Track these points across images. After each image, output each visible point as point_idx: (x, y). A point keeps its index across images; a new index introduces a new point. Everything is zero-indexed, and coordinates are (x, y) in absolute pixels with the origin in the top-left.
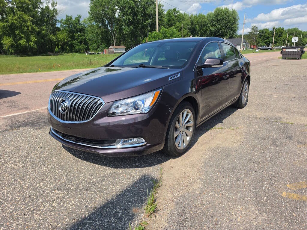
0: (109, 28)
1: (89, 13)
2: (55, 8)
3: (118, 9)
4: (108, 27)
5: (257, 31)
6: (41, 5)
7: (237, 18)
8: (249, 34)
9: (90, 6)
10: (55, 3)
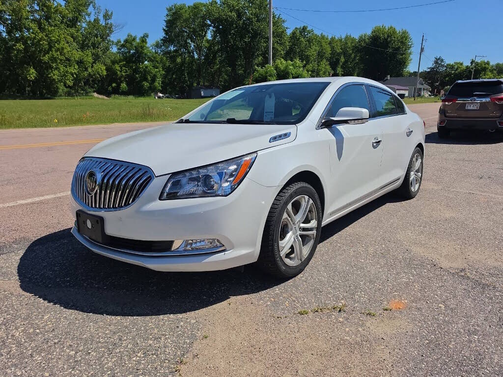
0: (196, 56)
1: (164, 30)
2: (109, 21)
3: (210, 26)
4: (193, 53)
5: (443, 66)
6: (87, 17)
7: (410, 44)
8: (429, 70)
9: (166, 20)
10: (110, 13)
